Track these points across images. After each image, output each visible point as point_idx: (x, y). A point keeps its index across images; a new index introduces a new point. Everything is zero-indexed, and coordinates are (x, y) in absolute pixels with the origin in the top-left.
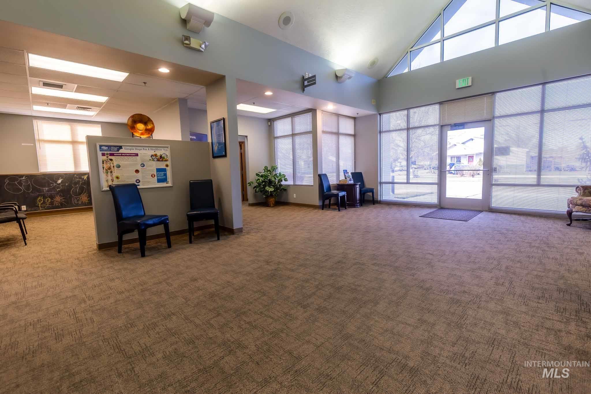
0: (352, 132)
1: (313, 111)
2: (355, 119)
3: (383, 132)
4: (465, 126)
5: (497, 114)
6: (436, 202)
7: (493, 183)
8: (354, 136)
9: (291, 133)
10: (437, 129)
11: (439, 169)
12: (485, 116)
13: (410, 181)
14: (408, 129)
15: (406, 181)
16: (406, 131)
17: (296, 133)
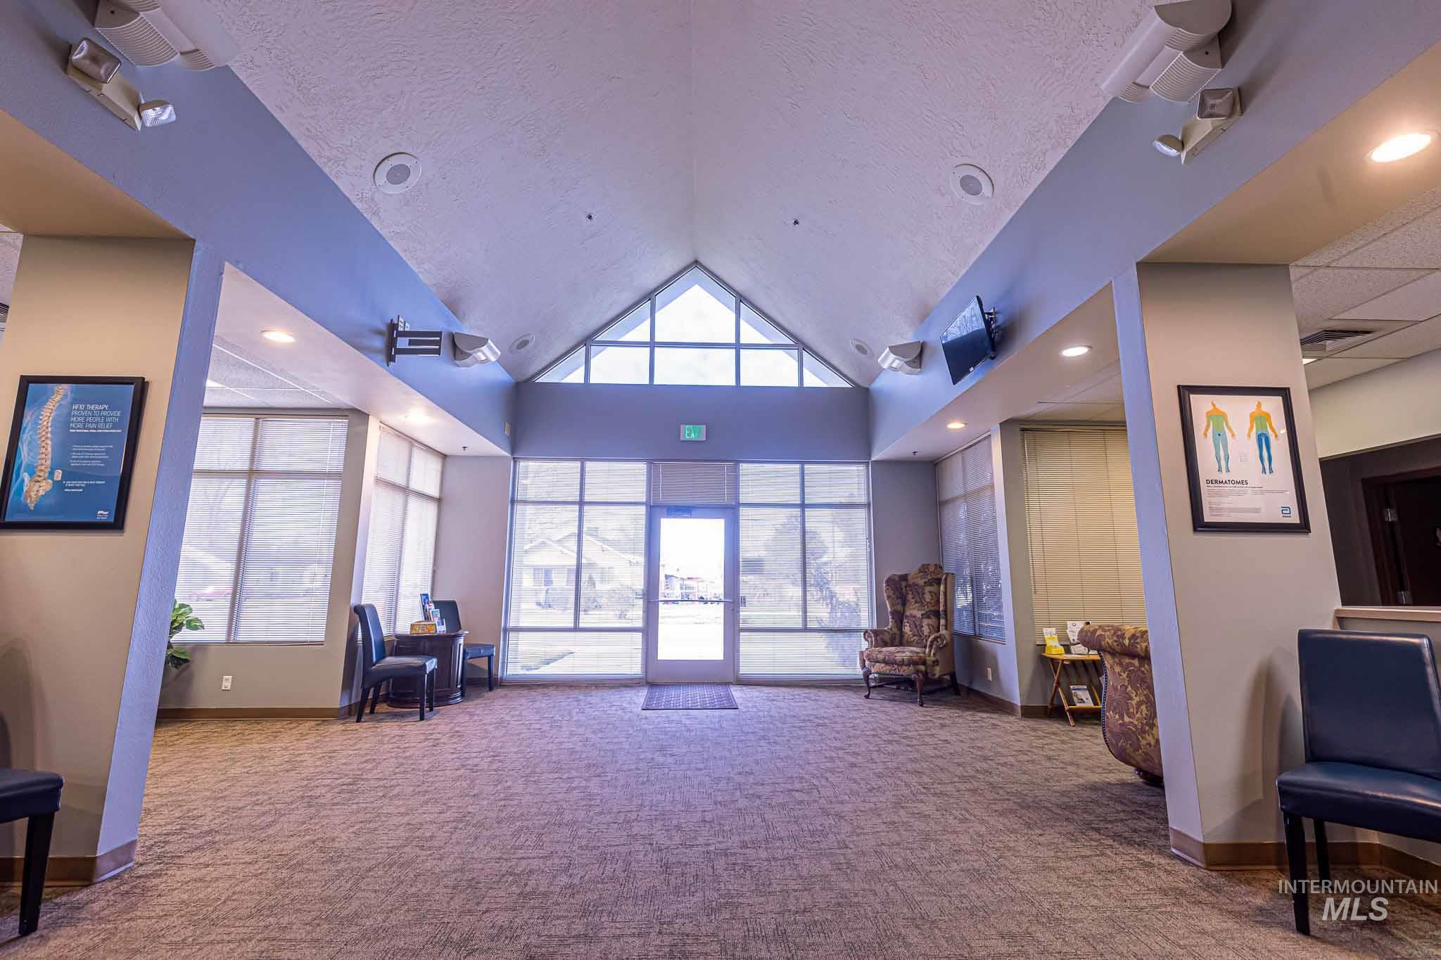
0: (435, 492)
1: (356, 416)
2: (444, 457)
3: (518, 502)
4: (693, 513)
5: (742, 499)
6: (640, 672)
7: (741, 626)
8: (439, 501)
9: (246, 467)
10: (642, 510)
11: (646, 597)
12: (726, 500)
13: (581, 625)
14: (581, 503)
15: (572, 625)
16: (577, 507)
17: (262, 468)
